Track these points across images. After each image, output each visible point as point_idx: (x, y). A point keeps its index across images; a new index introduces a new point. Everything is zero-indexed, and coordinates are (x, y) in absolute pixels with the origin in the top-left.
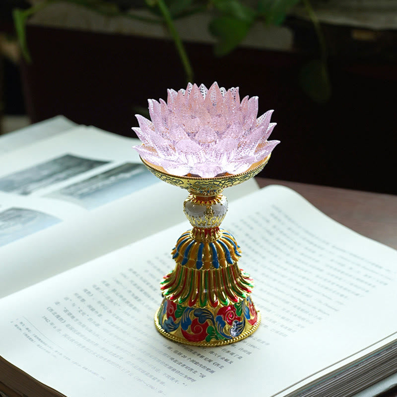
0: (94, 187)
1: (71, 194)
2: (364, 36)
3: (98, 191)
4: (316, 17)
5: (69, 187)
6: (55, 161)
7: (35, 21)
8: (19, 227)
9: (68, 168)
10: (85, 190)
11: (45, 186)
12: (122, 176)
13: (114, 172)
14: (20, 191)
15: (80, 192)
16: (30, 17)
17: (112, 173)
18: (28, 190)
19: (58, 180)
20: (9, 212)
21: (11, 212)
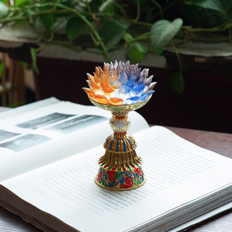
0: (69, 125)
1: (57, 128)
2: (201, 60)
3: (70, 126)
4: (177, 51)
5: (56, 125)
6: (50, 116)
7: (41, 55)
8: (32, 142)
9: (56, 118)
10: (64, 126)
11: (45, 125)
12: (82, 120)
13: (78, 119)
14: (32, 128)
15: (61, 127)
16: (38, 52)
17: (77, 119)
18: (36, 127)
19: (51, 123)
20: (27, 136)
21: (28, 136)
